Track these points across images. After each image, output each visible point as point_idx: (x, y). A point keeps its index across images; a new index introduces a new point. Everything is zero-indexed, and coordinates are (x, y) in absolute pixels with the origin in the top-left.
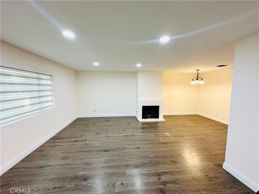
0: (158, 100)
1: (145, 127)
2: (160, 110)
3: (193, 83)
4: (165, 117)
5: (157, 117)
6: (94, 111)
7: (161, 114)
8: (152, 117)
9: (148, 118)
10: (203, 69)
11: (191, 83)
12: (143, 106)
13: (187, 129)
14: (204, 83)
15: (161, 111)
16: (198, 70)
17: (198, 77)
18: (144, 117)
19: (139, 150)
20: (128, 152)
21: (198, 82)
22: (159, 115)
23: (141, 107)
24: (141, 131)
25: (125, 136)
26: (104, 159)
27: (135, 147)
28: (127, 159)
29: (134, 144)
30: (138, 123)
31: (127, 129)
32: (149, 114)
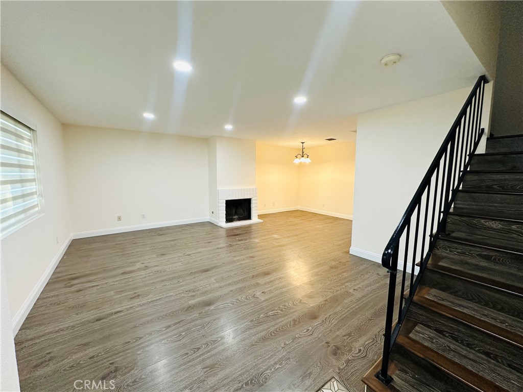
0: (249, 188)
1: (231, 233)
2: (253, 206)
3: (297, 161)
4: (260, 216)
5: (249, 217)
6: (119, 219)
7: (255, 213)
8: (240, 219)
9: (235, 220)
10: (309, 142)
11: (294, 162)
12: (226, 201)
13: (298, 227)
14: (310, 161)
15: (255, 207)
16: (303, 143)
17: (303, 153)
18: (229, 220)
19: (255, 259)
20: (241, 264)
21: (303, 160)
22: (251, 214)
23: (223, 203)
24: (237, 239)
25: (218, 248)
26: (213, 280)
27: (247, 257)
28: (248, 271)
29: (242, 255)
30: (222, 229)
31: (213, 240)
32: (236, 214)
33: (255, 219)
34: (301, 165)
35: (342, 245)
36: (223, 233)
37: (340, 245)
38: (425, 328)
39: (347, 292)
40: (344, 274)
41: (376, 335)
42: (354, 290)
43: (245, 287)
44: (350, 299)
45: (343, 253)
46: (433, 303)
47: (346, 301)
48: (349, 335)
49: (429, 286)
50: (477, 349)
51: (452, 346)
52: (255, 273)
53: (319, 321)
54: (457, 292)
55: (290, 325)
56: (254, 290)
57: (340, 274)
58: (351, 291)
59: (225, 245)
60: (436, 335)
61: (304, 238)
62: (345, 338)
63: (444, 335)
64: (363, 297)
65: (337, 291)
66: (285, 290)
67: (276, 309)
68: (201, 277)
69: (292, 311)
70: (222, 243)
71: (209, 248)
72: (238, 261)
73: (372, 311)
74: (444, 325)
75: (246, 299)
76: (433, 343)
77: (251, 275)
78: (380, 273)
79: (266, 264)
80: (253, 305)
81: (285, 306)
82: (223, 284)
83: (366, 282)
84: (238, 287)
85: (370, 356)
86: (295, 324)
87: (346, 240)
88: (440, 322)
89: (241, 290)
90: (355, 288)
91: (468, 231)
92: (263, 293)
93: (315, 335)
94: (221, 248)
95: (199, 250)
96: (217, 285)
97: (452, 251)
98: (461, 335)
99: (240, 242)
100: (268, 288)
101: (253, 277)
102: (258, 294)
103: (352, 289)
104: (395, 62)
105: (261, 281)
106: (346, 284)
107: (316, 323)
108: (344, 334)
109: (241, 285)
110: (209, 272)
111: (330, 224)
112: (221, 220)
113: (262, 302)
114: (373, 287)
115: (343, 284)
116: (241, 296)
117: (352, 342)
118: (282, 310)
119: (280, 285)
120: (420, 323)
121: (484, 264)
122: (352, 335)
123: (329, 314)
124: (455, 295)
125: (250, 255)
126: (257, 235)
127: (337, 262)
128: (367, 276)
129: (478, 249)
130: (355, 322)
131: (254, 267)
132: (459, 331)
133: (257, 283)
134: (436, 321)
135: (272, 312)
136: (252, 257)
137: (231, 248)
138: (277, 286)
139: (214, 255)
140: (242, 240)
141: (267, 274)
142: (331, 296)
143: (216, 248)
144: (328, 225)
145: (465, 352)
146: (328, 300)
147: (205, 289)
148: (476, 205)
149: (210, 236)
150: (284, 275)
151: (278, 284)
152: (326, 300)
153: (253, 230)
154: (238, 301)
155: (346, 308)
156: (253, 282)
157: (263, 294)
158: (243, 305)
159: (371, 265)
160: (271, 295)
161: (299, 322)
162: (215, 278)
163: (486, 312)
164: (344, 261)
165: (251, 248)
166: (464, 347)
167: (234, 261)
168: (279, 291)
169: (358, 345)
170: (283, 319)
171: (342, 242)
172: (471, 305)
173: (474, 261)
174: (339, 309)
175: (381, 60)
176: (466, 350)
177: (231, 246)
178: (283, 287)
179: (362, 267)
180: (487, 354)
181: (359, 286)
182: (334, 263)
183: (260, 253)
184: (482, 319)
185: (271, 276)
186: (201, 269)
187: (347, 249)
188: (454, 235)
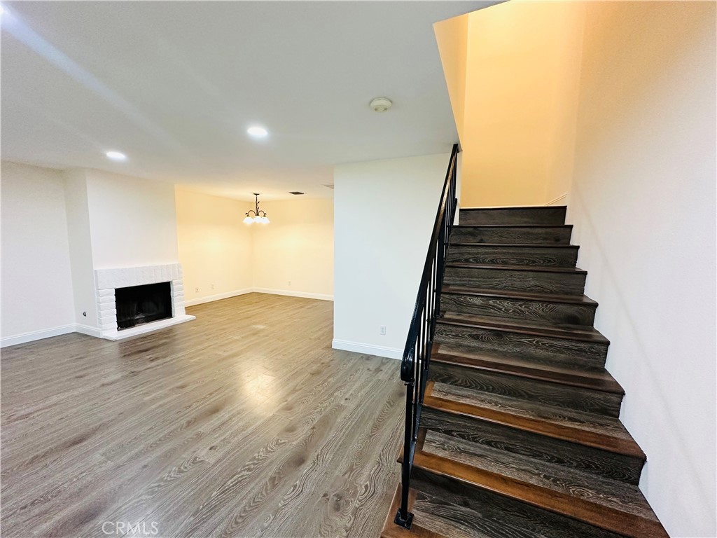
0: (167, 265)
1: (132, 350)
2: (175, 294)
3: (248, 221)
5: (167, 314)
7: (179, 304)
8: (148, 320)
9: (138, 323)
11: (244, 221)
12: (117, 290)
14: (269, 222)
15: (179, 295)
16: (257, 195)
17: (257, 209)
18: (124, 322)
19: (188, 389)
20: (161, 406)
21: (259, 219)
22: (171, 308)
23: (109, 294)
24: (148, 357)
25: (103, 385)
26: (98, 457)
27: (172, 389)
28: (176, 416)
29: (161, 387)
30: (111, 344)
31: (89, 371)
32: (140, 310)
33: (179, 315)
34: (254, 228)
35: (322, 338)
36: (112, 351)
37: (319, 338)
38: (435, 433)
39: (338, 406)
40: (330, 379)
41: (380, 457)
42: (346, 399)
43: (174, 449)
44: (343, 415)
45: (323, 349)
46: (440, 402)
47: (339, 420)
48: (351, 469)
49: (432, 380)
50: (480, 441)
51: (461, 446)
52: (193, 414)
53: (309, 463)
54: (457, 381)
55: (266, 490)
56: (192, 450)
57: (325, 381)
58: (343, 402)
59: (119, 376)
60: (446, 438)
61: (267, 336)
62: (347, 476)
63: (453, 435)
64: (358, 406)
65: (326, 408)
66: (249, 430)
67: (239, 470)
68: (65, 461)
69: (267, 462)
70: (113, 373)
71: (81, 390)
72: (153, 401)
73: (371, 423)
74: (452, 424)
75: (180, 471)
76: (445, 450)
77: (184, 422)
78: (371, 368)
79: (211, 394)
80: (195, 480)
81: (254, 458)
82: (124, 458)
83: (357, 385)
84: (159, 454)
85: (379, 490)
86: (274, 486)
87: (325, 330)
88: (448, 422)
89: (167, 456)
90: (346, 397)
91: (456, 309)
92: (211, 449)
93: (307, 491)
94: (112, 383)
95: (54, 399)
96: (110, 464)
97: (447, 335)
98: (468, 431)
99: (153, 364)
100: (221, 435)
101: (189, 423)
102: (202, 453)
103: (344, 399)
104: (386, 109)
105: (204, 427)
106: (336, 394)
107: (305, 469)
108: (344, 471)
109: (166, 447)
110: (85, 443)
111: (301, 310)
112: (107, 326)
113: (213, 466)
114: (367, 389)
115: (332, 395)
116: (168, 469)
117: (355, 480)
118: (249, 470)
119: (241, 424)
120: (429, 429)
121: (474, 344)
122: (354, 467)
123: (321, 448)
124: (456, 385)
125: (179, 384)
126: (188, 344)
127: (319, 364)
128: (357, 375)
129: (469, 330)
130: (354, 447)
131: (187, 404)
132: (466, 427)
133: (198, 435)
134: (444, 421)
135: (232, 480)
136: (182, 387)
137: (136, 378)
138: (236, 427)
139: (94, 402)
140: (157, 358)
141: (215, 410)
142: (319, 418)
143: (98, 385)
144: (298, 311)
145: (472, 448)
146: (316, 427)
147: (79, 484)
148: (460, 281)
149: (82, 361)
150: (244, 406)
151: (236, 424)
152: (313, 428)
153: (176, 337)
154: (162, 484)
155: (341, 431)
156: (190, 433)
157: (212, 451)
158: (175, 487)
159: (359, 359)
160: (229, 447)
161: (280, 478)
162: (101, 451)
163: (483, 397)
164: (327, 360)
165: (178, 371)
166: (471, 443)
167: (145, 404)
168: (240, 437)
169: (363, 480)
170: (253, 485)
171: (320, 333)
172: (470, 392)
173: (466, 343)
174: (332, 434)
175: (371, 102)
176: (472, 445)
177: (134, 374)
178: (244, 428)
179: (350, 365)
180: (489, 443)
181: (351, 392)
182: (315, 367)
183: (197, 375)
184: (482, 406)
185: (222, 413)
186: (64, 440)
187: (328, 343)
188: (446, 316)
